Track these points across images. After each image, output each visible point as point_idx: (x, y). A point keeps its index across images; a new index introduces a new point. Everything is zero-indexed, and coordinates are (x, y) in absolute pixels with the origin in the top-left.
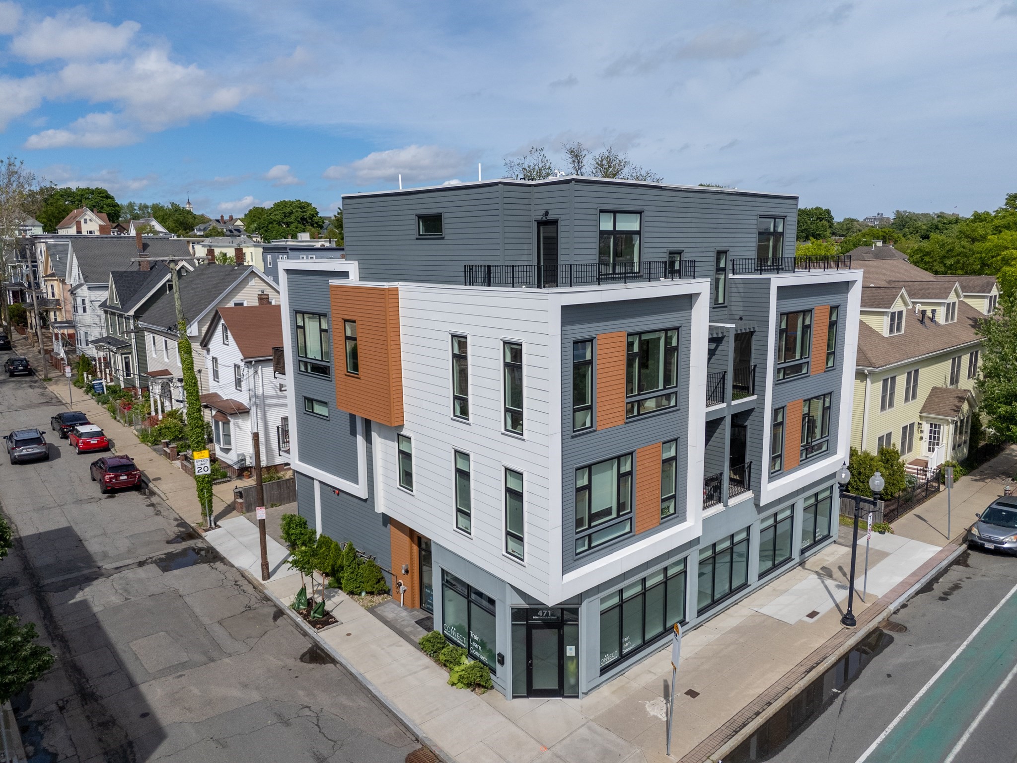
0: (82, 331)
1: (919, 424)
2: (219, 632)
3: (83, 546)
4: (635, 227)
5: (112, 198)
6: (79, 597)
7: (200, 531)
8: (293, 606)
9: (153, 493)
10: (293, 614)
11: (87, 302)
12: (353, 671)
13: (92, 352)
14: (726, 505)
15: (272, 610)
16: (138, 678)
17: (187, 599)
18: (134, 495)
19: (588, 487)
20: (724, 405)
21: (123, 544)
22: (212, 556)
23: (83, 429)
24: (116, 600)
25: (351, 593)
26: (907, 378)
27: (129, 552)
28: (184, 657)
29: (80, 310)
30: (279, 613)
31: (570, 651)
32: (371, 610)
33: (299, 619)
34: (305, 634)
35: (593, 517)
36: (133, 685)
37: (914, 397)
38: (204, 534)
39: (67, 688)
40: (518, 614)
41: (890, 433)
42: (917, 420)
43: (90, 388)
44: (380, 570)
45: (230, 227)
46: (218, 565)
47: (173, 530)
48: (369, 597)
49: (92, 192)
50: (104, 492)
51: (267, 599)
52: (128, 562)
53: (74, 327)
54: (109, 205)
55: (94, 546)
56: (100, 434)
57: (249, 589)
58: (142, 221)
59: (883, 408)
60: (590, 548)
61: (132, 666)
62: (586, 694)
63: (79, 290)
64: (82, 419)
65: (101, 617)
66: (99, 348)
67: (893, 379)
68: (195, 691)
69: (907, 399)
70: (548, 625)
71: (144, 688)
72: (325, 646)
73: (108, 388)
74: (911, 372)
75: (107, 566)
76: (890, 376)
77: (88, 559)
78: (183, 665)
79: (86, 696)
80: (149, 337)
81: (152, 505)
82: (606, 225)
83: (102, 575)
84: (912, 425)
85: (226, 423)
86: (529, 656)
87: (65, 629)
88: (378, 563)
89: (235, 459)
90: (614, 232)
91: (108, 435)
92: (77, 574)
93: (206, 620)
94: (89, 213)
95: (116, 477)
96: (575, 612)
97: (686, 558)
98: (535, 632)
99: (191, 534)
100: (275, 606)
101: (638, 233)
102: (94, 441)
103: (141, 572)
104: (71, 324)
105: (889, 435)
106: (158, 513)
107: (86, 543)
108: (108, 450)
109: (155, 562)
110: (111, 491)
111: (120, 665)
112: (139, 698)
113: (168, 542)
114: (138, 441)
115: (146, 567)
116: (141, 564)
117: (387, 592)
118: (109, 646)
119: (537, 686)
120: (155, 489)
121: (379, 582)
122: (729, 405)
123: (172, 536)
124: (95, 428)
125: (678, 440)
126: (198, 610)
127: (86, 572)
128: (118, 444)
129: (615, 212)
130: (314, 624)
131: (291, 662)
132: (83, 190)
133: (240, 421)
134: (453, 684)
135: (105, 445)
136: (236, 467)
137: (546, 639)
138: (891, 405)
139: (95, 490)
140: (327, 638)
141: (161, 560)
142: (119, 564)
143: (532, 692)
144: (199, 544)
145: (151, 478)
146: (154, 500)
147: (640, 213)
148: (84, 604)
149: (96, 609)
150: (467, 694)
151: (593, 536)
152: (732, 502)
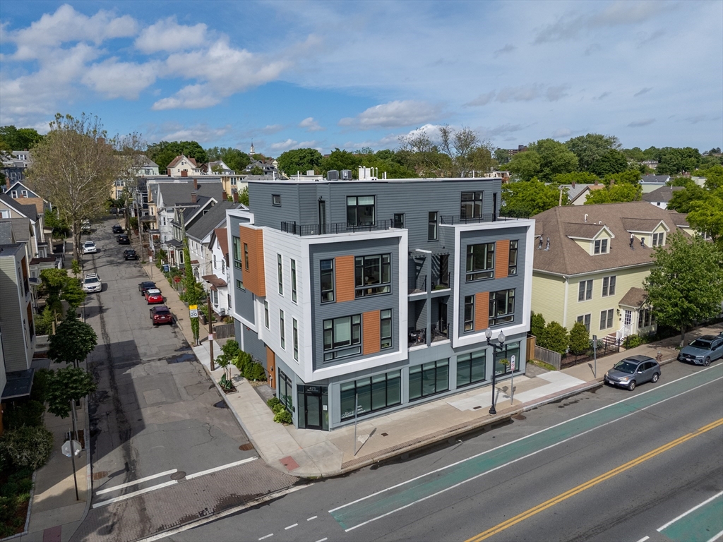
0: (163, 236)
1: (618, 310)
2: (183, 391)
3: (137, 350)
4: (372, 202)
5: (200, 147)
6: (128, 372)
7: (192, 346)
8: (219, 383)
9: (177, 327)
10: (218, 386)
11: (166, 219)
12: (234, 412)
13: (165, 247)
14: (429, 345)
15: (210, 384)
16: (141, 406)
17: (174, 376)
18: (168, 327)
19: (332, 329)
20: (426, 293)
21: (155, 350)
22: (194, 358)
23: (151, 291)
24: (143, 374)
25: (249, 379)
26: (604, 282)
27: (157, 354)
28: (164, 399)
29: (163, 224)
30: (213, 386)
31: (325, 408)
32: (255, 388)
33: (220, 389)
34: (221, 395)
35: (335, 345)
36: (139, 408)
37: (612, 292)
38: (193, 348)
39: (112, 407)
40: (299, 387)
41: (590, 315)
42: (615, 307)
43: (163, 269)
44: (263, 369)
45: (268, 166)
46: (195, 363)
47: (180, 344)
48: (257, 382)
49: (189, 144)
50: (154, 325)
51: (210, 379)
52: (155, 358)
53: (159, 233)
54: (199, 152)
55: (141, 350)
56: (159, 294)
57: (204, 374)
58: (215, 162)
59: (581, 298)
60: (333, 358)
61: (140, 401)
62: (333, 429)
63: (162, 213)
64: (152, 286)
65: (134, 381)
66: (169, 246)
67: (590, 282)
68: (164, 413)
69: (605, 293)
70: (314, 394)
71: (143, 410)
72: (226, 401)
73: (171, 269)
74: (608, 278)
75: (144, 359)
76: (586, 280)
77: (137, 355)
78: (162, 403)
79: (119, 411)
80: (190, 241)
81: (175, 332)
82: (352, 202)
83: (140, 363)
84: (611, 311)
85: (216, 291)
86: (306, 409)
87: (118, 384)
88: (263, 366)
89: (220, 311)
90: (357, 206)
91: (163, 295)
92: (130, 362)
93: (179, 386)
94: (185, 158)
95: (160, 317)
96: (326, 389)
97: (400, 370)
98: (309, 398)
99: (188, 347)
100: (213, 383)
101: (374, 205)
102: (155, 298)
103: (159, 363)
104: (158, 231)
105: (588, 317)
106: (176, 337)
107: (138, 348)
108: (162, 303)
109: (167, 359)
110: (157, 324)
111: (136, 400)
112: (140, 413)
113: (176, 351)
114: (178, 299)
115: (161, 361)
116: (160, 360)
117: (266, 380)
118: (134, 393)
119: (309, 423)
120: (178, 325)
121: (262, 374)
122: (429, 293)
123: (179, 347)
124: (157, 291)
125: (393, 309)
126: (177, 382)
127: (135, 361)
128: (168, 300)
129: (357, 197)
130: (225, 391)
131: (209, 406)
132: (185, 143)
133: (222, 291)
134: (275, 421)
135: (161, 300)
136: (220, 315)
137: (313, 400)
138: (589, 297)
139: (150, 323)
140: (230, 398)
141: (169, 358)
142: (150, 359)
143: (308, 426)
144: (190, 352)
145: (178, 318)
146: (177, 330)
147: (374, 196)
148: (129, 375)
149: (133, 377)
150: (280, 425)
151: (335, 353)
152: (433, 344)
